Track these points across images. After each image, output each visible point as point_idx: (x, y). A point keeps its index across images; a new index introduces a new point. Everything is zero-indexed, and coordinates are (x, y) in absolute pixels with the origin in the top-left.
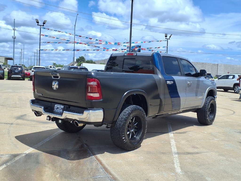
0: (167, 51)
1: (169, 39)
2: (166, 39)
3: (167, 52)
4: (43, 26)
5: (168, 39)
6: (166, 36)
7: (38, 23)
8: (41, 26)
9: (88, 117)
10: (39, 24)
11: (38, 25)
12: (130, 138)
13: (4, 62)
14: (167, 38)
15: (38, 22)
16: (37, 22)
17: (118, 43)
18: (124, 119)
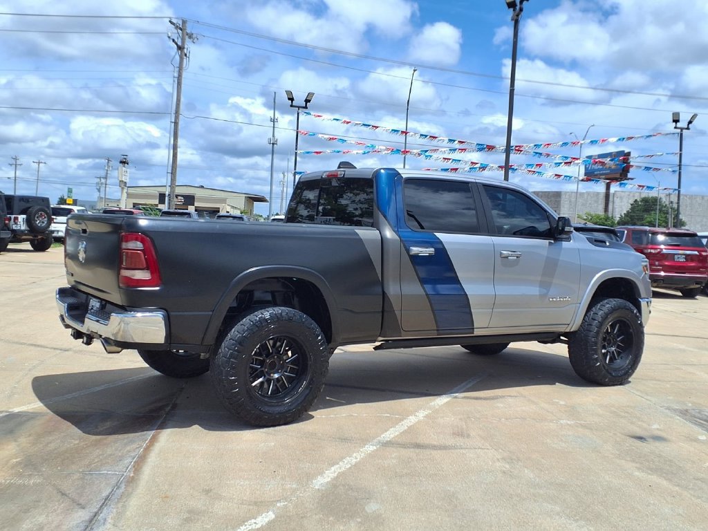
0: (680, 165)
1: (688, 128)
2: (676, 128)
3: (680, 169)
4: (306, 107)
5: (682, 129)
6: (676, 121)
7: (292, 102)
8: (299, 107)
9: (122, 329)
10: (294, 103)
11: (292, 106)
12: (269, 393)
13: (242, 207)
14: (679, 125)
15: (292, 99)
16: (289, 99)
17: (516, 147)
18: (236, 341)
